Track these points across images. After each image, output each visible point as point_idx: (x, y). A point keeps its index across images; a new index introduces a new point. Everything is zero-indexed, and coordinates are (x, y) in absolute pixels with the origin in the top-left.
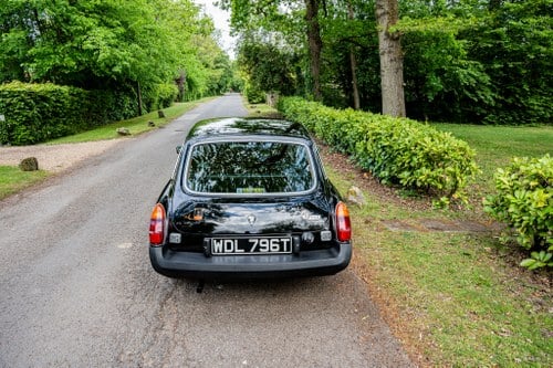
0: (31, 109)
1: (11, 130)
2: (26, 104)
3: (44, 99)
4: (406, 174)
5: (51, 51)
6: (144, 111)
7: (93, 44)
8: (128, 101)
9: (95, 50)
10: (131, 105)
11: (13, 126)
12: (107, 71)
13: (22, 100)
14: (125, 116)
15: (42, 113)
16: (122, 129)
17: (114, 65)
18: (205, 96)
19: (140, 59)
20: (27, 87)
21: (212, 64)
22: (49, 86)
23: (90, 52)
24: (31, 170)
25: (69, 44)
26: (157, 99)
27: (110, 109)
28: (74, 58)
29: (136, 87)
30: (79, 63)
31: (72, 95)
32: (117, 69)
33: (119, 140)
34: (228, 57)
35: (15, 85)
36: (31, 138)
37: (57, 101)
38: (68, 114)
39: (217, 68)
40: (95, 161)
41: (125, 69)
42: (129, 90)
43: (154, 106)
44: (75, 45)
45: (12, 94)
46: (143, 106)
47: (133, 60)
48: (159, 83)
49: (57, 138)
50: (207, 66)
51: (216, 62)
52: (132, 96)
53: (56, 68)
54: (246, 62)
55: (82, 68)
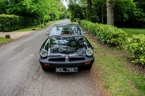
0: (8, 22)
1: (2, 28)
2: (7, 21)
3: (12, 19)
4: (108, 40)
5: (14, 5)
6: (40, 23)
7: (26, 4)
8: (36, 20)
9: (26, 5)
10: (37, 22)
11: (3, 27)
12: (29, 12)
13: (6, 19)
14: (35, 25)
15: (11, 23)
16: (34, 28)
17: (32, 10)
18: (59, 19)
19: (39, 8)
20: (7, 16)
21: (61, 10)
22: (13, 16)
23: (24, 6)
24: (8, 38)
25: (19, 4)
26: (44, 20)
27: (30, 23)
28: (20, 8)
29: (38, 16)
30: (22, 9)
31: (19, 18)
32: (32, 11)
33: (33, 31)
34: (66, 8)
35: (3, 15)
36: (8, 30)
37: (15, 20)
38: (18, 24)
39: (62, 11)
40: (26, 36)
41: (35, 11)
42: (36, 17)
43: (43, 22)
44: (21, 4)
45: (3, 18)
46: (40, 22)
47: (37, 8)
48: (45, 15)
49: (15, 30)
50: (60, 11)
51: (62, 9)
52: (37, 19)
53: (15, 10)
54: (70, 10)
55: (22, 10)
